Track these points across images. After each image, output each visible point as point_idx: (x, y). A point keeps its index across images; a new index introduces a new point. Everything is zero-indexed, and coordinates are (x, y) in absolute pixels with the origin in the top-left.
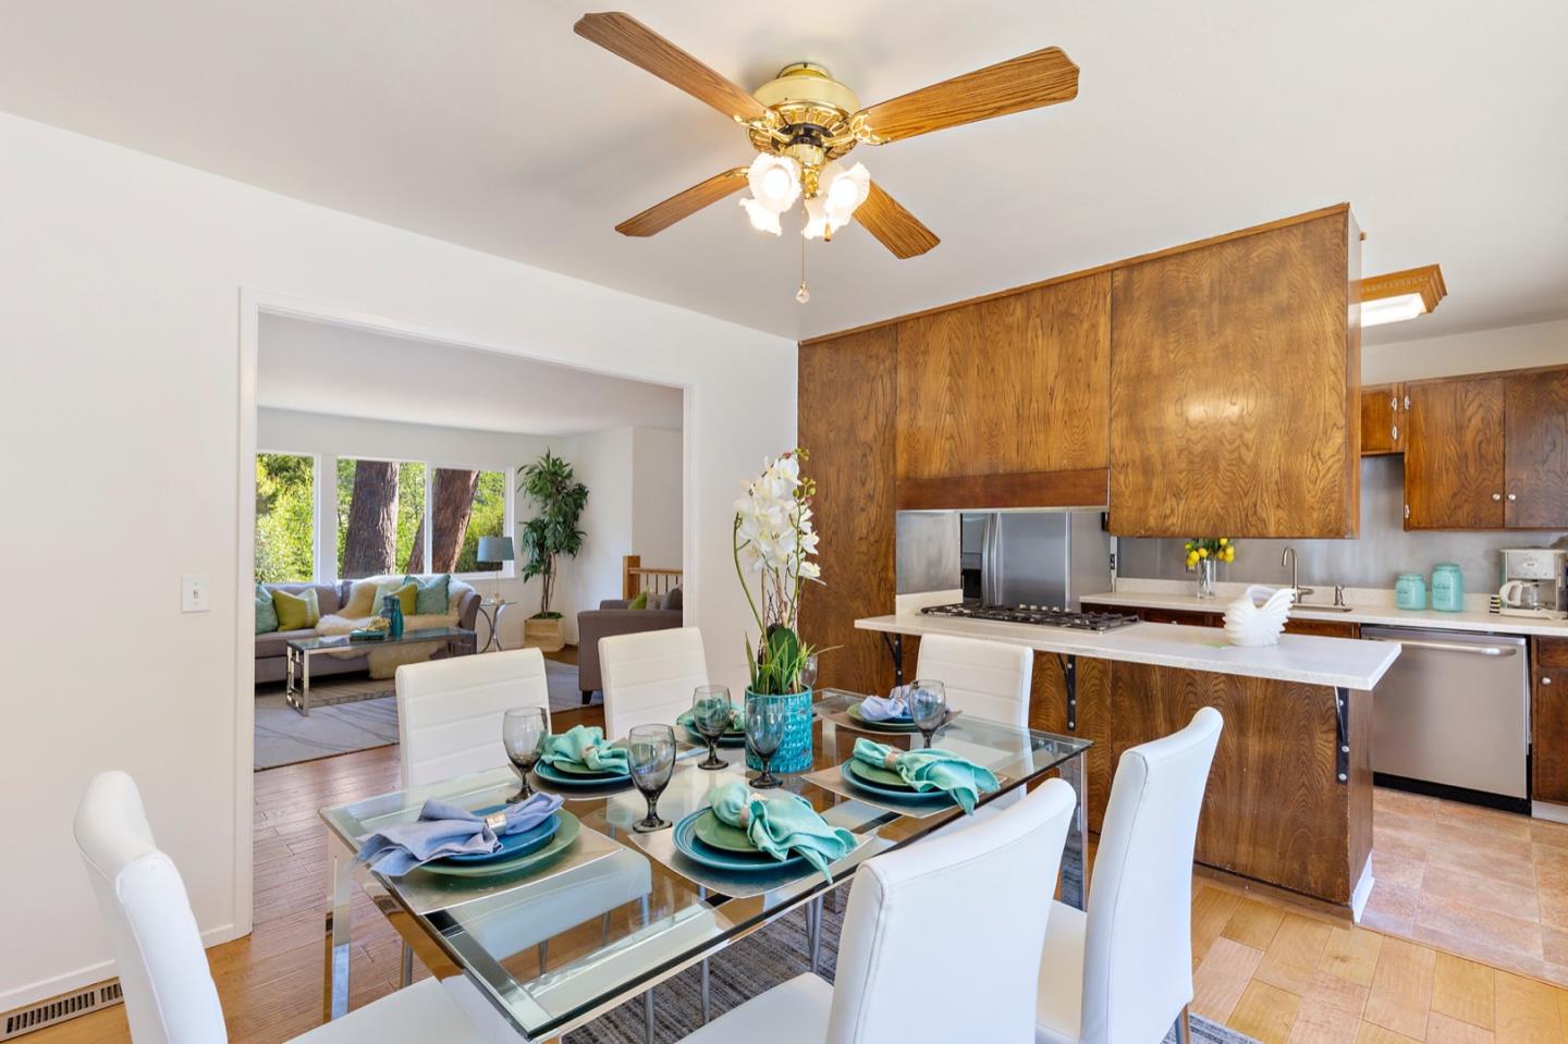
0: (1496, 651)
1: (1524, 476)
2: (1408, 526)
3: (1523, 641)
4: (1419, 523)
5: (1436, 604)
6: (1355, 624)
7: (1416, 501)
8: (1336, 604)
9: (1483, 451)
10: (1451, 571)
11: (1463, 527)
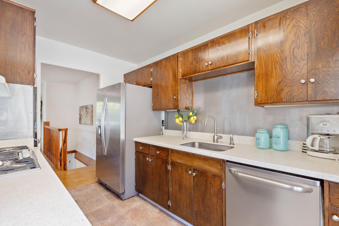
0: (300, 189)
1: (320, 66)
2: (258, 103)
3: (318, 183)
4: (261, 101)
5: (274, 146)
6: (223, 161)
7: (260, 88)
8: (230, 144)
9: (295, 54)
10: (281, 128)
11: (284, 102)
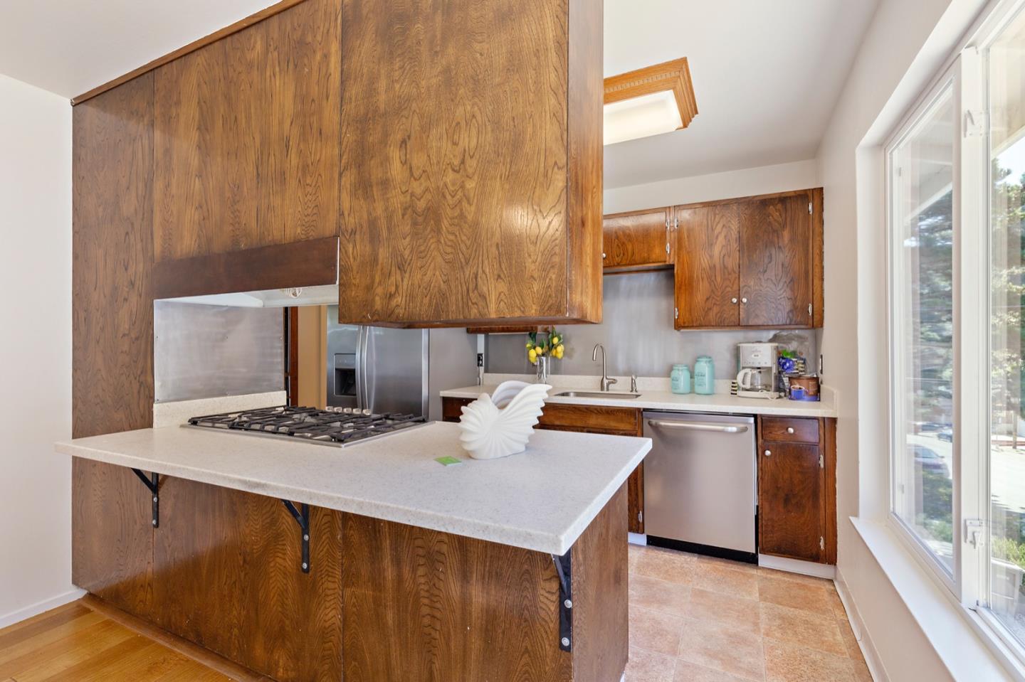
0: (734, 429)
1: (752, 283)
2: (678, 326)
3: (752, 420)
4: (684, 323)
5: (698, 389)
6: (639, 409)
7: (683, 304)
8: (632, 391)
9: (725, 263)
10: (706, 362)
11: (713, 326)
